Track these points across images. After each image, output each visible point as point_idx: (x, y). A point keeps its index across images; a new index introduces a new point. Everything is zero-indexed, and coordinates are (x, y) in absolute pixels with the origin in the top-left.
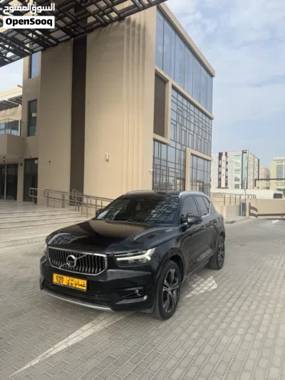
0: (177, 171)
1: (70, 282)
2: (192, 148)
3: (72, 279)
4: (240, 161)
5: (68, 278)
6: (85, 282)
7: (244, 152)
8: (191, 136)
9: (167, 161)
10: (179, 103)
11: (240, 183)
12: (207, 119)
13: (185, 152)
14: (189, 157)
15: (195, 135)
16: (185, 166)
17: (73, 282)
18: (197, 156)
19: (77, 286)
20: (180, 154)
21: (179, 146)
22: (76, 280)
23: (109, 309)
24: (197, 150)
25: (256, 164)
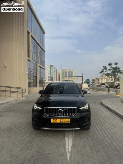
0: (34, 73)
1: (61, 121)
2: (39, 63)
3: (62, 119)
4: (50, 70)
5: (60, 119)
6: (69, 119)
7: (51, 66)
8: (38, 58)
9: (30, 68)
10: (34, 43)
11: (50, 78)
12: (43, 52)
13: (36, 65)
14: (38, 67)
15: (39, 58)
16: (36, 71)
17: (63, 121)
18: (41, 67)
19: (65, 122)
20: (35, 66)
21: (34, 62)
22: (64, 120)
23: (79, 128)
24: (40, 64)
25: (55, 71)
